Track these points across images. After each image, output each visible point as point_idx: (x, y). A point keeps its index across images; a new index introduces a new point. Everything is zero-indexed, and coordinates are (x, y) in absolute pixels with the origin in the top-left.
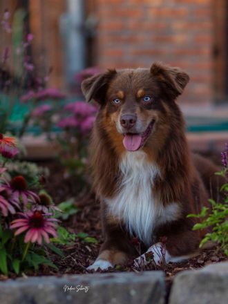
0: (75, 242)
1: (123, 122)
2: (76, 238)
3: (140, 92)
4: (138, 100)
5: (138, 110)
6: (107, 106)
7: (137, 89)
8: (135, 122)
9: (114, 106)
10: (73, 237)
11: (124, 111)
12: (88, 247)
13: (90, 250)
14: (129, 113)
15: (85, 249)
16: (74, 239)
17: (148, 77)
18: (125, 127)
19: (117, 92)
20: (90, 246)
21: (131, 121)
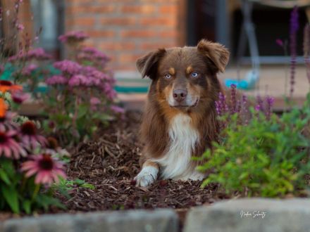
0: (73, 187)
1: (175, 95)
2: (74, 184)
3: (189, 68)
4: (188, 75)
5: (188, 85)
6: (159, 81)
7: (186, 66)
8: (186, 95)
9: (166, 81)
10: (71, 183)
11: (176, 86)
12: (86, 192)
13: (88, 195)
14: (180, 87)
15: (84, 193)
16: (72, 184)
17: (196, 55)
18: (177, 100)
19: (168, 68)
20: (88, 191)
21: (182, 95)
